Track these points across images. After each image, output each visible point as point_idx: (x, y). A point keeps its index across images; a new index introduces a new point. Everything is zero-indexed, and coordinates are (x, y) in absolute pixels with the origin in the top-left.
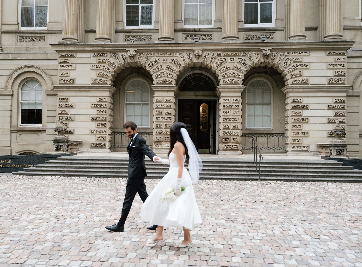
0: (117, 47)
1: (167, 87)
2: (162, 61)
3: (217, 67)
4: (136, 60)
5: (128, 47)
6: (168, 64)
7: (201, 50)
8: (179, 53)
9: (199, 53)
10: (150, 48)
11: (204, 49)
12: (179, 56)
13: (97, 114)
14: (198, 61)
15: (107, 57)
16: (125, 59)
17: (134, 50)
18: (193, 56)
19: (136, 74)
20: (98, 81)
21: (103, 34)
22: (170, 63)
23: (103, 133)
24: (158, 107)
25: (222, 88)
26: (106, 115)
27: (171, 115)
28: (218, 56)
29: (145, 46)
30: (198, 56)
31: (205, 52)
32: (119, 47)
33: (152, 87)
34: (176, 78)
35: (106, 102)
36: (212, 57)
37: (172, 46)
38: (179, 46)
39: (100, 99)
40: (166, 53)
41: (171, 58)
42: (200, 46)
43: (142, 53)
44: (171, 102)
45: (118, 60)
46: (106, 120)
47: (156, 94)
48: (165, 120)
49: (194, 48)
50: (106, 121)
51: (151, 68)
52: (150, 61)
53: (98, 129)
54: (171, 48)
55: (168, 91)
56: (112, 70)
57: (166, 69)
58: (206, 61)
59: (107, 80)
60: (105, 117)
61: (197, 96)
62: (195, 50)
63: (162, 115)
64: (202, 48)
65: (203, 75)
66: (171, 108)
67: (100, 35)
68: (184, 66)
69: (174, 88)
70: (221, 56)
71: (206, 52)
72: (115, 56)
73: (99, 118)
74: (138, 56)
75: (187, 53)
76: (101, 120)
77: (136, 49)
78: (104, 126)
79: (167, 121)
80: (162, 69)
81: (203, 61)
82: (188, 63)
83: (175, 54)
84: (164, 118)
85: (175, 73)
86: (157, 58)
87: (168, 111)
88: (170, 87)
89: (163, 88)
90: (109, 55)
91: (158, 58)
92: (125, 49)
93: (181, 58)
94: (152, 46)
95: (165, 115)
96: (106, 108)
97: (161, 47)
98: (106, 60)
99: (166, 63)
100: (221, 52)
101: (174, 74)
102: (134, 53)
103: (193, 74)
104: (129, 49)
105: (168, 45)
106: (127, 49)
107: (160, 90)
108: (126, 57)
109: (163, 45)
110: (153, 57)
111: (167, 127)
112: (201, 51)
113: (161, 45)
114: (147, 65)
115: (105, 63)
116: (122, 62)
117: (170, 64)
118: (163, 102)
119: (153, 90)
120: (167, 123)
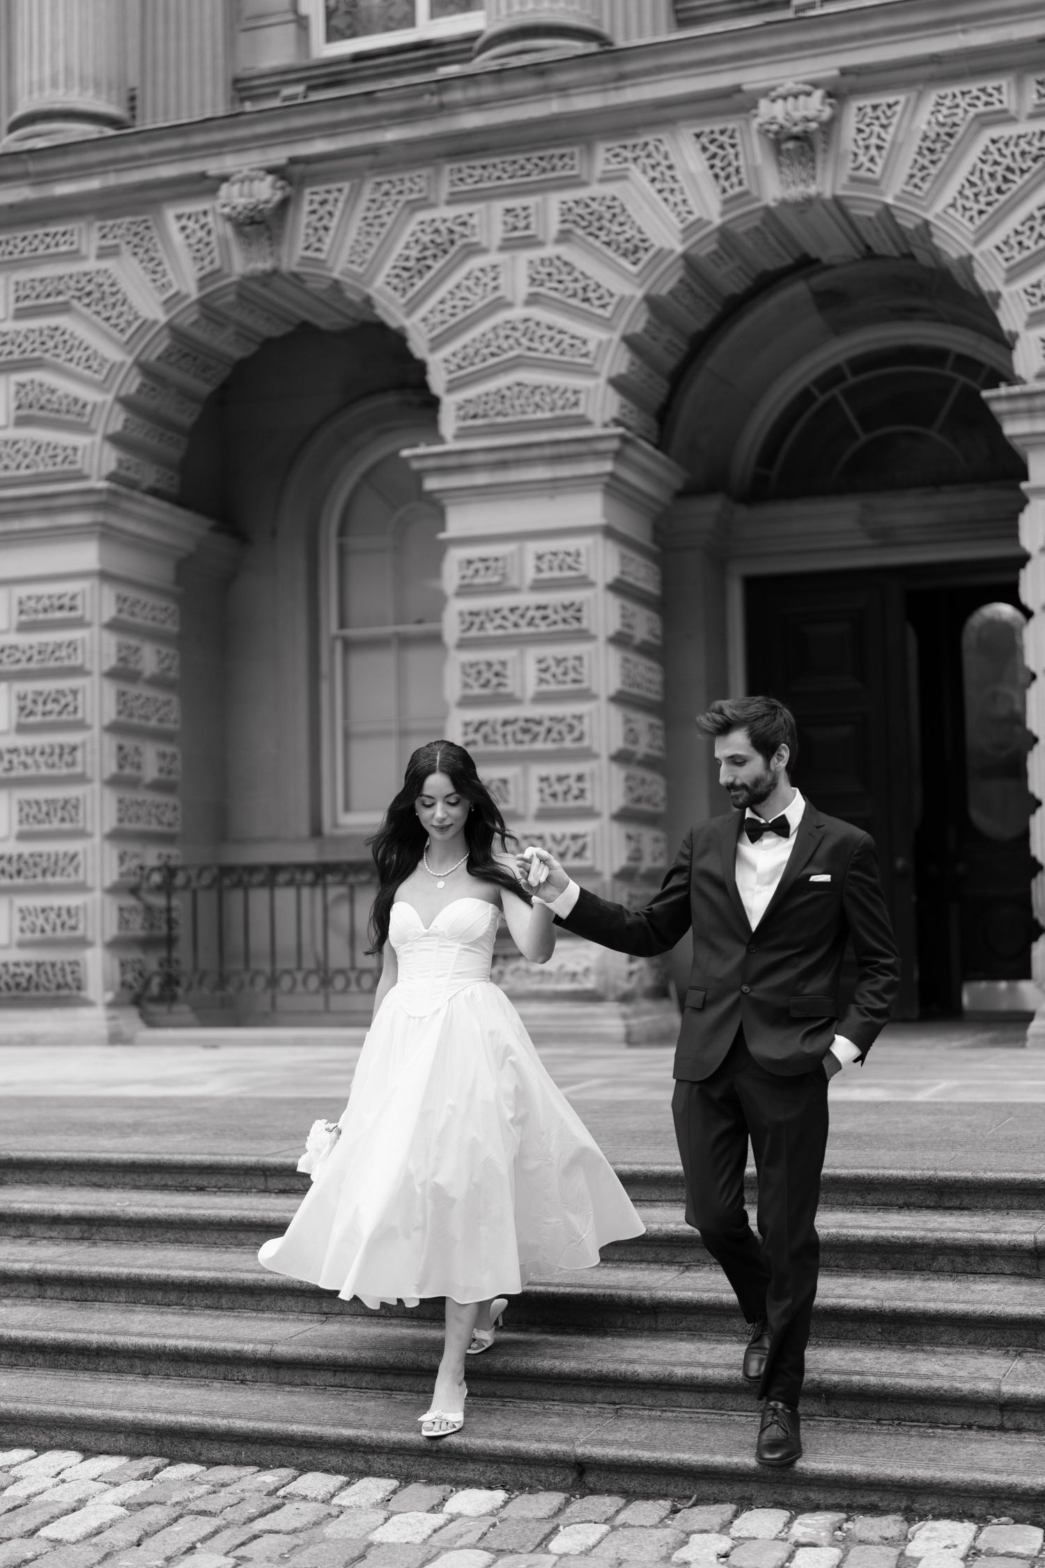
0: (135, 161)
1: (535, 452)
2: (498, 234)
3: (979, 221)
4: (293, 255)
5: (217, 149)
6: (550, 251)
7: (815, 85)
8: (630, 142)
9: (797, 115)
10: (392, 135)
11: (844, 72)
12: (635, 171)
13: (22, 729)
14: (796, 192)
15: (75, 255)
16: (205, 251)
17: (270, 171)
18: (755, 153)
19: (391, 399)
20: (19, 457)
21: (54, 84)
22: (564, 237)
23: (58, 879)
24: (474, 633)
25: (1022, 404)
26: (81, 725)
27: (586, 695)
28: (985, 121)
29: (344, 115)
30: (790, 145)
31: (854, 105)
32: (153, 155)
33: (416, 465)
34: (619, 361)
35: (79, 623)
36: (925, 138)
37: (563, 90)
38: (622, 77)
39: (32, 603)
40: (521, 158)
41: (570, 195)
42: (800, 46)
43: (333, 186)
44: (584, 582)
45: (154, 268)
46: (78, 769)
47: (459, 522)
48: (539, 746)
49: (752, 78)
50: (81, 779)
51: (412, 307)
52: (398, 249)
53: (27, 848)
54: (555, 106)
55: (554, 487)
56: (114, 355)
57: (533, 300)
58: (875, 183)
59: (81, 440)
60: (74, 749)
61: (884, 537)
62: (765, 93)
63: (510, 700)
64: (827, 66)
65: (937, 356)
66: (584, 636)
67: (36, 95)
68: (685, 256)
69: (599, 455)
70: (1004, 117)
71: (867, 102)
72: (136, 240)
73: (29, 761)
74: (303, 217)
75: (698, 136)
76: (44, 771)
77: (279, 156)
78: (63, 820)
79: (550, 746)
80: (501, 304)
81: (844, 180)
82: (717, 221)
83: (602, 157)
84: (529, 728)
85: (606, 323)
86: (450, 212)
87: (559, 662)
88: (563, 450)
89: (504, 465)
90: (87, 236)
91: (462, 210)
92: (194, 167)
93: (653, 180)
94: (399, 106)
95: (540, 698)
96: (78, 671)
97: (478, 104)
98: (72, 283)
99: (531, 242)
100: (1004, 82)
101: (594, 335)
102: (266, 191)
103: (861, 363)
104: (228, 163)
105: (531, 83)
106: (213, 167)
107: (481, 479)
108: (213, 238)
109: (488, 90)
110: (424, 204)
111: (551, 803)
112: (818, 94)
113: (473, 93)
114: (380, 281)
115: (64, 308)
116: (186, 281)
117: (563, 251)
118: (514, 581)
119: (431, 484)
120: (553, 770)
